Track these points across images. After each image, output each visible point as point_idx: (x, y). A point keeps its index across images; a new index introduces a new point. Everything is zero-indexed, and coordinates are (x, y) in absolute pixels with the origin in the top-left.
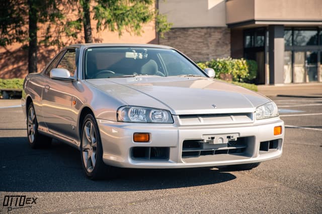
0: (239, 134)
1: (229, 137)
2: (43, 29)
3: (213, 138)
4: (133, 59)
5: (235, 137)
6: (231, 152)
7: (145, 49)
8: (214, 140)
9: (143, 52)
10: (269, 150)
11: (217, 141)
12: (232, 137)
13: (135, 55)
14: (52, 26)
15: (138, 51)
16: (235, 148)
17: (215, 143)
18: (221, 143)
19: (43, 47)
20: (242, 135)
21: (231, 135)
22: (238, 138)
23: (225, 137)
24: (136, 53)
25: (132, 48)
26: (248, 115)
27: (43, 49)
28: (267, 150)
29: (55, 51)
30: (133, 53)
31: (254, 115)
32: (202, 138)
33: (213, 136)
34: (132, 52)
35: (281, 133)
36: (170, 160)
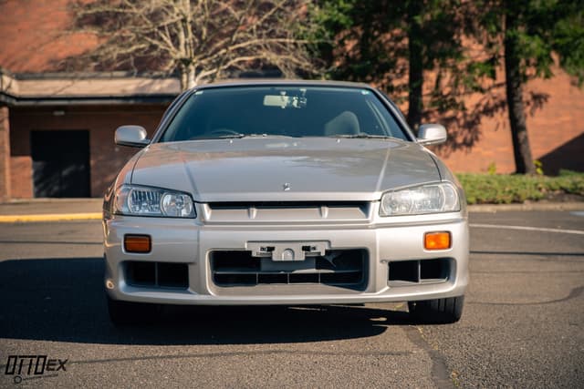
0: (329, 242)
1: (306, 249)
2: (431, 81)
3: (271, 249)
4: (280, 107)
5: (321, 249)
6: (326, 279)
7: (304, 90)
8: (273, 252)
9: (299, 95)
10: (420, 280)
11: (280, 255)
12: (314, 248)
13: (283, 100)
14: (443, 74)
15: (289, 94)
16: (332, 271)
17: (275, 258)
18: (291, 259)
19: (436, 113)
20: (335, 246)
21: (312, 245)
22: (326, 251)
23: (297, 248)
24: (287, 98)
25: (277, 88)
26: (364, 205)
27: (435, 117)
28: (417, 281)
29: (458, 120)
30: (279, 97)
31: (374, 208)
32: (246, 247)
33: (271, 245)
34: (279, 94)
35: (449, 246)
36: (189, 290)
